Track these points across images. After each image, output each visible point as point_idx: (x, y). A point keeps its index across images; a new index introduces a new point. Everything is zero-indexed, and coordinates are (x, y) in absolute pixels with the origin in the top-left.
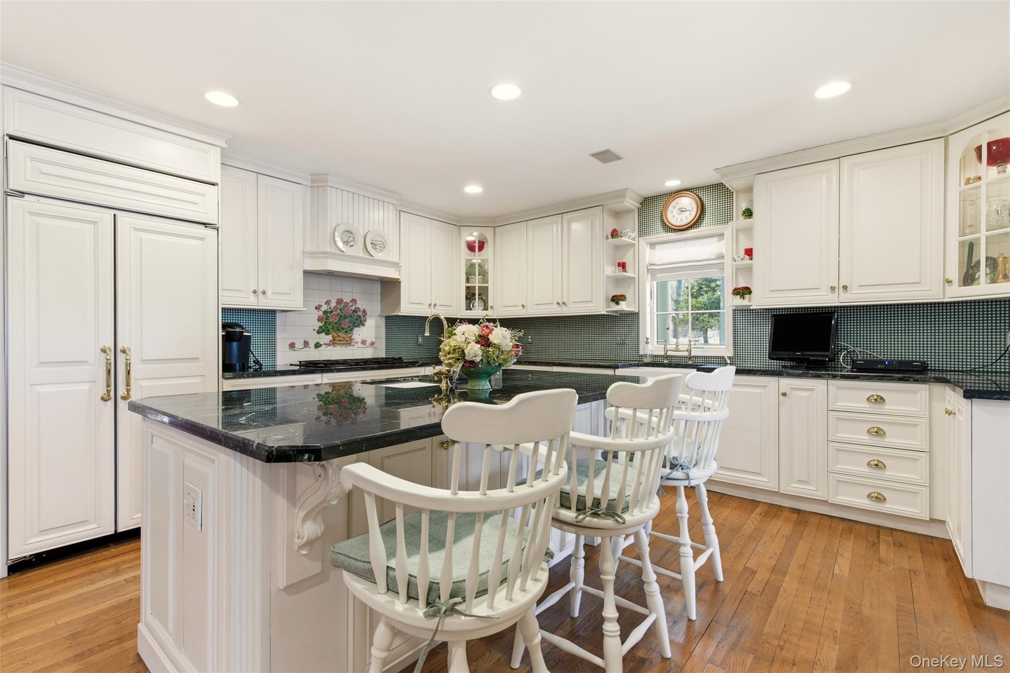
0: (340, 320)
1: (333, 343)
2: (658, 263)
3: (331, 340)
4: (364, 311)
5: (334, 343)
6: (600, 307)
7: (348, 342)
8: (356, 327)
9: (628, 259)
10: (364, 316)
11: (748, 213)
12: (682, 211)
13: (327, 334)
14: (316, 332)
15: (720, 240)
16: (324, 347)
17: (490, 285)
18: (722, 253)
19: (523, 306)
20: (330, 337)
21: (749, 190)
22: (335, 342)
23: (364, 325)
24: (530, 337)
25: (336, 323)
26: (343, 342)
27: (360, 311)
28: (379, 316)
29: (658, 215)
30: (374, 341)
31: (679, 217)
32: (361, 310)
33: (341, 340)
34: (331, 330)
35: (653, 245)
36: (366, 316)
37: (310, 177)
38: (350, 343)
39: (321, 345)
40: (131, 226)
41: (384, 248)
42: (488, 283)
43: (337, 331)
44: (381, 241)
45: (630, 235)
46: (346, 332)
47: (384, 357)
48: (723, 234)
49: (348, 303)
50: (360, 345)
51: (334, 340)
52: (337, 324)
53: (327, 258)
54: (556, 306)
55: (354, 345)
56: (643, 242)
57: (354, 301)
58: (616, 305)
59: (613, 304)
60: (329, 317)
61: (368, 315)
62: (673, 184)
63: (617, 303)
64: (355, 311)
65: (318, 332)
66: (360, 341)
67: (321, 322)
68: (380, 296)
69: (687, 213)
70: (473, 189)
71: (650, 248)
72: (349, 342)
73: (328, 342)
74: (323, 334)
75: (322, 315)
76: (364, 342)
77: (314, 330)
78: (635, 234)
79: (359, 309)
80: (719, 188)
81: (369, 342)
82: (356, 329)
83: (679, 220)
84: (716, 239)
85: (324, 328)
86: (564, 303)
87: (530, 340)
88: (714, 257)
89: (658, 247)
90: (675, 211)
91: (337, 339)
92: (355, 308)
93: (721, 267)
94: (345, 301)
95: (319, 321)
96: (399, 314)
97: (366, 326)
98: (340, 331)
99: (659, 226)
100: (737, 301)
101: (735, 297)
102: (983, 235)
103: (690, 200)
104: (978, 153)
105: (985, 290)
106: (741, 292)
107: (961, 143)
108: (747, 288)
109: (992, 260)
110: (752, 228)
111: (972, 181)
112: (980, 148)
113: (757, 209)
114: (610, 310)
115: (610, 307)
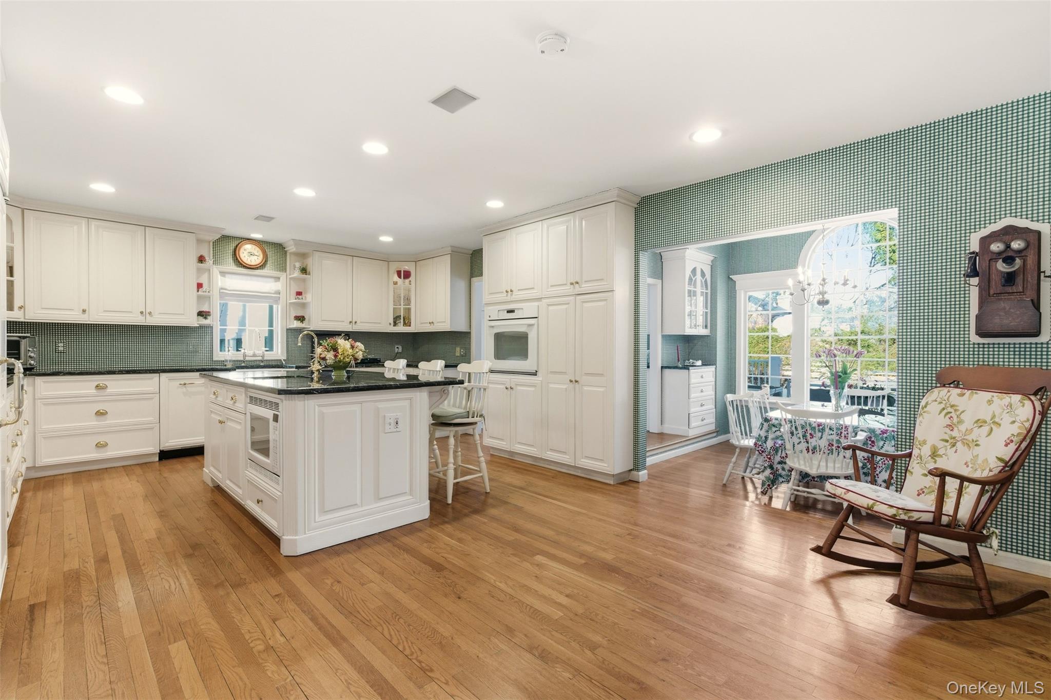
2: (227, 288)
6: (193, 321)
9: (204, 280)
11: (305, 271)
15: (277, 281)
18: (279, 290)
21: (303, 256)
29: (232, 252)
35: (223, 274)
45: (209, 261)
48: (279, 278)
54: (138, 315)
56: (215, 270)
58: (203, 320)
59: (201, 318)
62: (257, 236)
63: (205, 318)
69: (255, 257)
78: (212, 262)
80: (279, 247)
83: (249, 260)
84: (273, 280)
86: (150, 314)
88: (273, 292)
89: (227, 276)
90: (246, 254)
93: (279, 300)
99: (231, 260)
100: (296, 324)
101: (295, 321)
102: (402, 307)
103: (257, 249)
104: (399, 273)
105: (401, 328)
106: (301, 319)
107: (394, 267)
108: (303, 317)
109: (404, 318)
110: (304, 280)
111: (395, 283)
112: (400, 271)
113: (314, 270)
114: (198, 323)
115: (198, 321)
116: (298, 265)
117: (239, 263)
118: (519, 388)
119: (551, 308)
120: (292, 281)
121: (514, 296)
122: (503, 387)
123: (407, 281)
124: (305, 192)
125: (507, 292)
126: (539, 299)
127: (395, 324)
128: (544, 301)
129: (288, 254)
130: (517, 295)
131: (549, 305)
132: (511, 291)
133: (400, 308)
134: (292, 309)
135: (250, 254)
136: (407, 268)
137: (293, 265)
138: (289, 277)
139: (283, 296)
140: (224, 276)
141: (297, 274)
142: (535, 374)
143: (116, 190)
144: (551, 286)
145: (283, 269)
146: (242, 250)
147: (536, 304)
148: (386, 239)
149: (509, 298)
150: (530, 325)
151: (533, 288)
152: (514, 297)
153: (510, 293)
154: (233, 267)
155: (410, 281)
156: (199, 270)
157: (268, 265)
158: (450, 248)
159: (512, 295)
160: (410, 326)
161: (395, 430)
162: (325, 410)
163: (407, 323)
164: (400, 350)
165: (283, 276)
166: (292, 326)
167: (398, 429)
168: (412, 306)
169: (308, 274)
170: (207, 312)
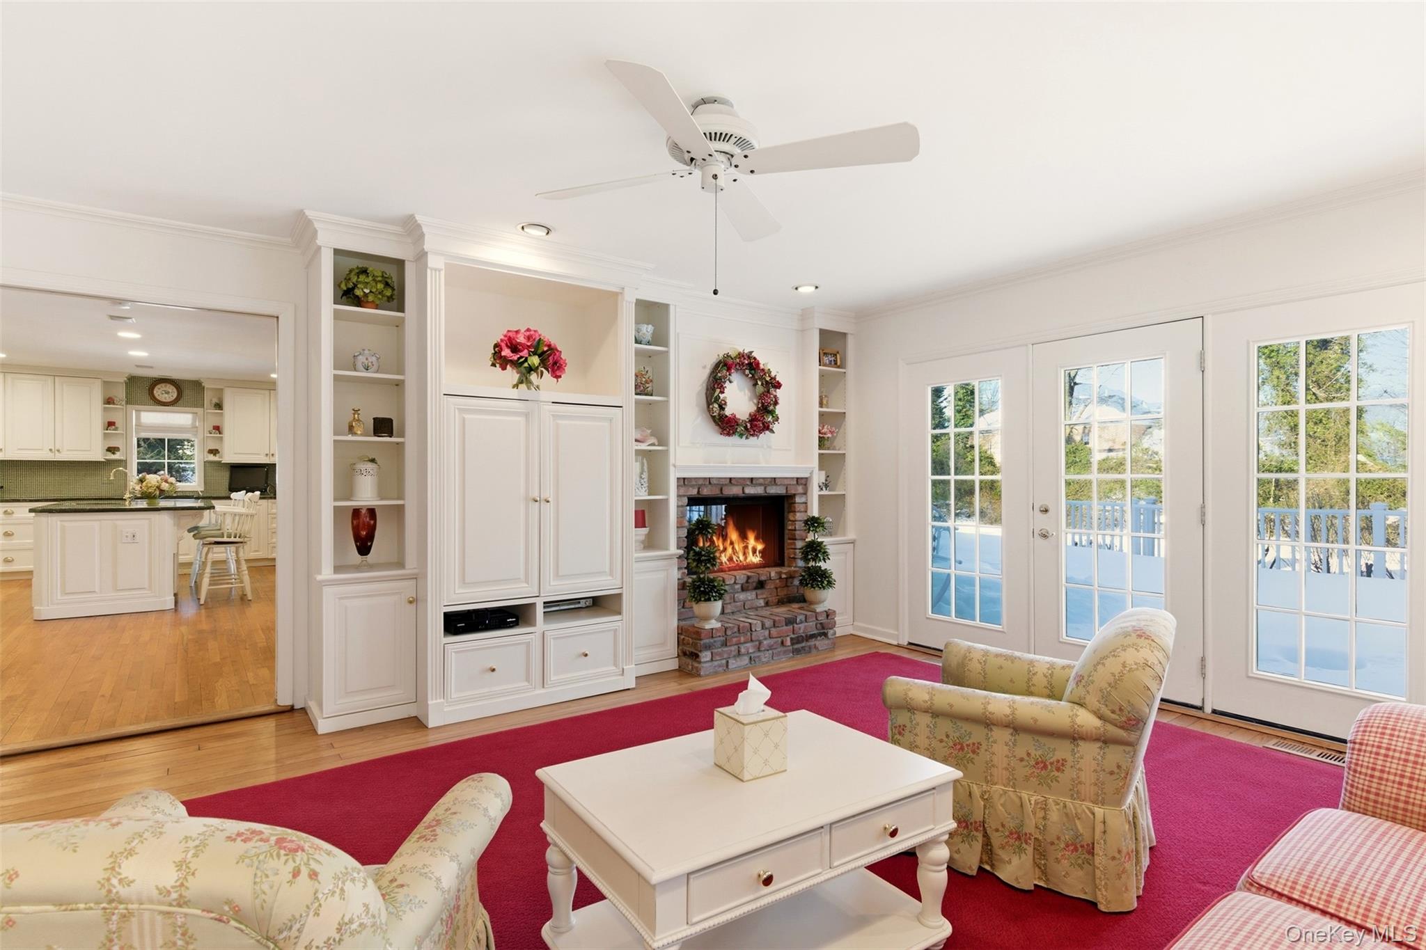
2: (143, 425)
6: (98, 455)
11: (219, 406)
15: (193, 416)
18: (196, 425)
29: (146, 392)
35: (139, 411)
45: (121, 404)
48: (196, 413)
54: (46, 451)
56: (130, 410)
58: (111, 455)
59: (109, 454)
63: (113, 454)
69: (170, 395)
71: (137, 413)
78: (124, 403)
80: (196, 384)
83: (163, 398)
84: (190, 415)
86: (58, 450)
90: (160, 391)
93: (195, 434)
99: (147, 398)
100: (211, 458)
103: (171, 387)
106: (214, 452)
108: (218, 450)
110: (221, 415)
113: (226, 406)
114: (107, 458)
115: (106, 456)
116: (213, 401)
117: (155, 401)
120: (209, 418)
129: (205, 390)
134: (207, 443)
135: (164, 392)
137: (210, 399)
138: (206, 412)
139: (200, 430)
140: (140, 414)
141: (211, 409)
145: (200, 405)
146: (156, 390)
154: (147, 404)
156: (105, 410)
157: (183, 402)
165: (200, 412)
166: (206, 459)
169: (222, 410)
170: (118, 448)
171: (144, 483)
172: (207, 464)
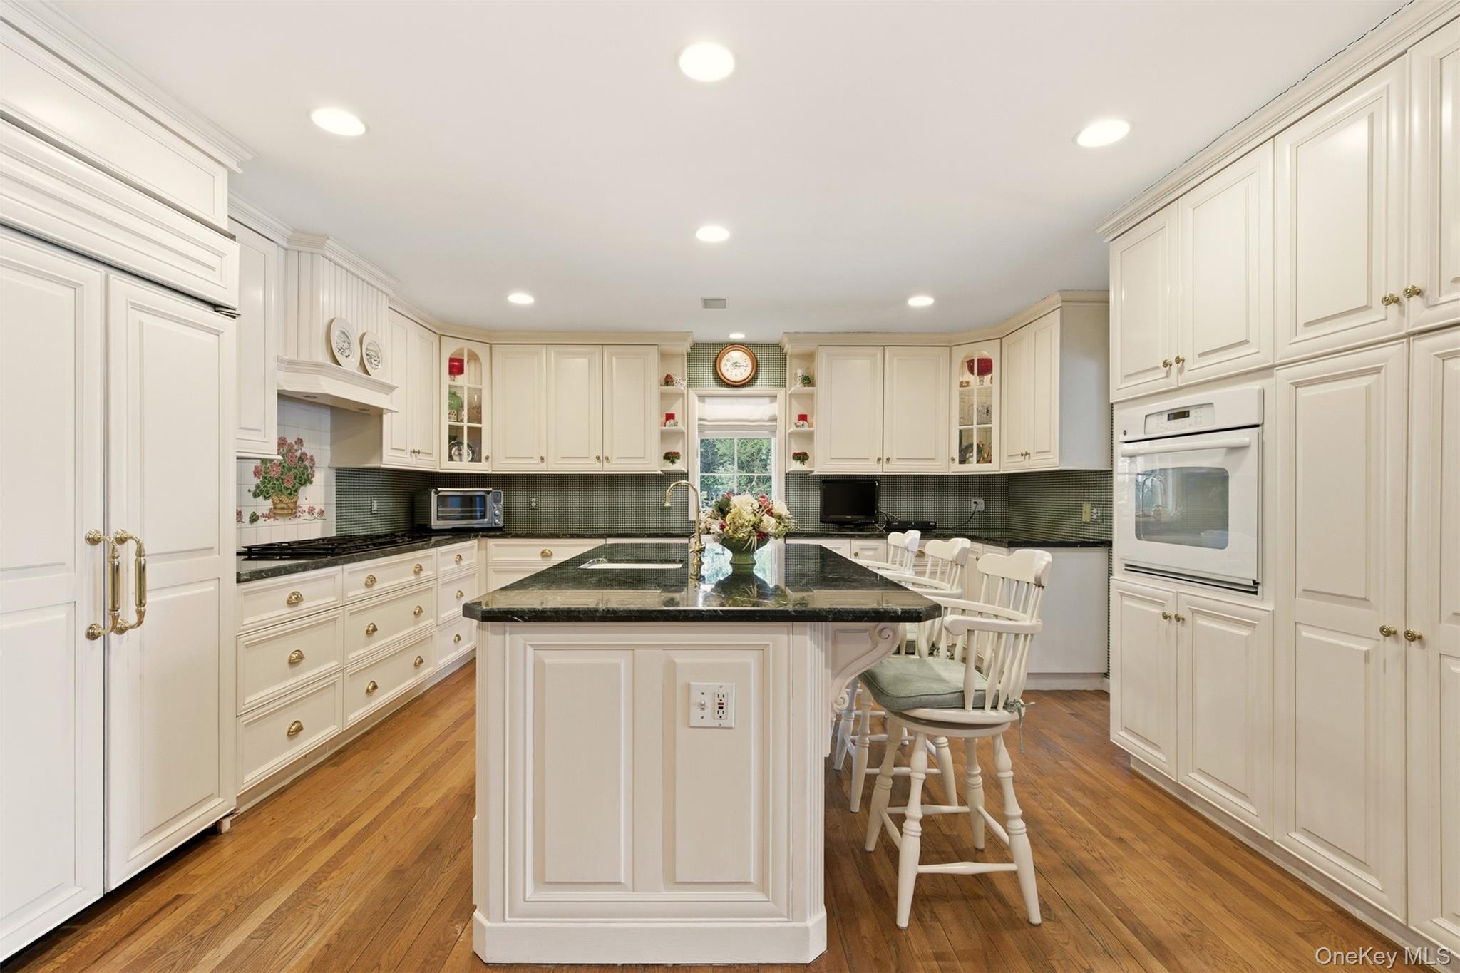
0: (282, 474)
1: (273, 514)
2: (708, 418)
3: (271, 509)
4: (312, 460)
5: (275, 514)
6: (655, 465)
7: (292, 510)
8: (302, 485)
9: (676, 409)
10: (311, 468)
11: (808, 381)
12: (736, 366)
13: (266, 498)
14: (251, 493)
15: (772, 402)
16: (262, 519)
17: (485, 426)
18: (775, 416)
19: (542, 459)
20: (269, 504)
21: (809, 357)
22: (277, 511)
23: (311, 482)
24: (533, 500)
25: (277, 480)
26: (286, 512)
27: (307, 459)
28: (329, 467)
29: (710, 366)
30: (323, 509)
31: (734, 372)
32: (308, 457)
33: (284, 508)
34: (271, 491)
35: (702, 398)
36: (314, 468)
37: (290, 233)
38: (296, 513)
39: (258, 518)
40: (129, 299)
41: (379, 363)
42: (481, 423)
43: (280, 493)
44: (375, 352)
45: (681, 384)
46: (290, 494)
47: (335, 535)
48: (776, 397)
49: (293, 446)
50: (306, 516)
51: (275, 508)
52: (279, 481)
53: (319, 373)
54: (593, 461)
55: (300, 516)
56: (692, 395)
57: (300, 441)
58: (671, 464)
59: (668, 463)
60: (268, 468)
61: (316, 465)
62: (737, 336)
63: (673, 462)
64: (301, 459)
65: (255, 495)
66: (307, 510)
67: (259, 478)
68: (329, 434)
69: (742, 369)
70: (521, 298)
71: (699, 401)
72: (294, 511)
73: (267, 512)
74: (261, 498)
75: (259, 465)
76: (311, 510)
77: (249, 491)
78: (685, 384)
79: (306, 455)
80: (776, 349)
81: (317, 511)
82: (302, 488)
83: (739, 374)
84: (767, 400)
85: (262, 487)
86: (607, 459)
87: (534, 504)
88: (767, 418)
89: (708, 400)
90: (729, 366)
91: (279, 506)
92: (301, 453)
93: (773, 430)
94: (289, 442)
95: (255, 475)
96: (382, 466)
97: (314, 483)
98: (282, 493)
99: (710, 377)
100: (797, 466)
101: (794, 462)
102: (975, 427)
103: (745, 356)
104: (970, 365)
105: (973, 467)
106: (801, 457)
107: (961, 354)
108: (806, 454)
109: (978, 446)
110: (811, 396)
111: (964, 384)
112: (972, 361)
113: (820, 379)
114: (664, 469)
115: (664, 466)
116: (800, 373)
117: (722, 381)
118: (1202, 622)
119: (1304, 392)
120: (794, 402)
121: (1186, 374)
122: (1158, 611)
123: (987, 378)
124: (713, 234)
125: (1166, 364)
126: (1267, 370)
127: (963, 461)
128: (1281, 373)
129: (788, 357)
130: (1196, 370)
131: (1298, 385)
132: (1178, 360)
133: (972, 430)
134: (793, 443)
135: (736, 365)
136: (985, 354)
137: (795, 371)
138: (788, 393)
139: (780, 423)
140: (703, 402)
141: (798, 387)
142: (1253, 588)
143: (535, 299)
144: (1307, 325)
145: (781, 382)
146: (724, 361)
147: (1256, 385)
148: (920, 301)
149: (1174, 381)
150: (1234, 449)
151: (1246, 342)
152: (1188, 377)
153: (1175, 366)
154: (712, 387)
155: (992, 377)
156: (663, 396)
157: (759, 380)
158: (1057, 297)
159: (1181, 371)
160: (990, 462)
161: (716, 723)
162: (551, 658)
163: (984, 456)
164: (981, 507)
165: (780, 393)
166: (790, 469)
167: (723, 723)
168: (995, 425)
169: (813, 385)
170: (678, 453)
171: (729, 517)
172: (791, 477)
